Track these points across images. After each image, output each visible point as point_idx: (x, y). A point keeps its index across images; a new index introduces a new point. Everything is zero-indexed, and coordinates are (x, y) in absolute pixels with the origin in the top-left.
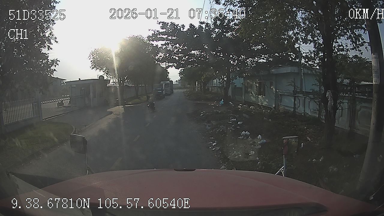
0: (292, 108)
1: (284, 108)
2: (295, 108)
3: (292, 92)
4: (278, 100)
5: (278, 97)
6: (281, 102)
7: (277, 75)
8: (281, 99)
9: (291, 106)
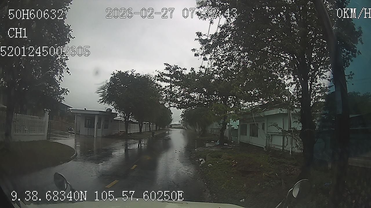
0: (281, 146)
1: (274, 147)
2: (283, 146)
3: (281, 132)
4: (269, 140)
5: (269, 137)
6: (272, 142)
7: (268, 117)
8: (272, 139)
9: (281, 145)
